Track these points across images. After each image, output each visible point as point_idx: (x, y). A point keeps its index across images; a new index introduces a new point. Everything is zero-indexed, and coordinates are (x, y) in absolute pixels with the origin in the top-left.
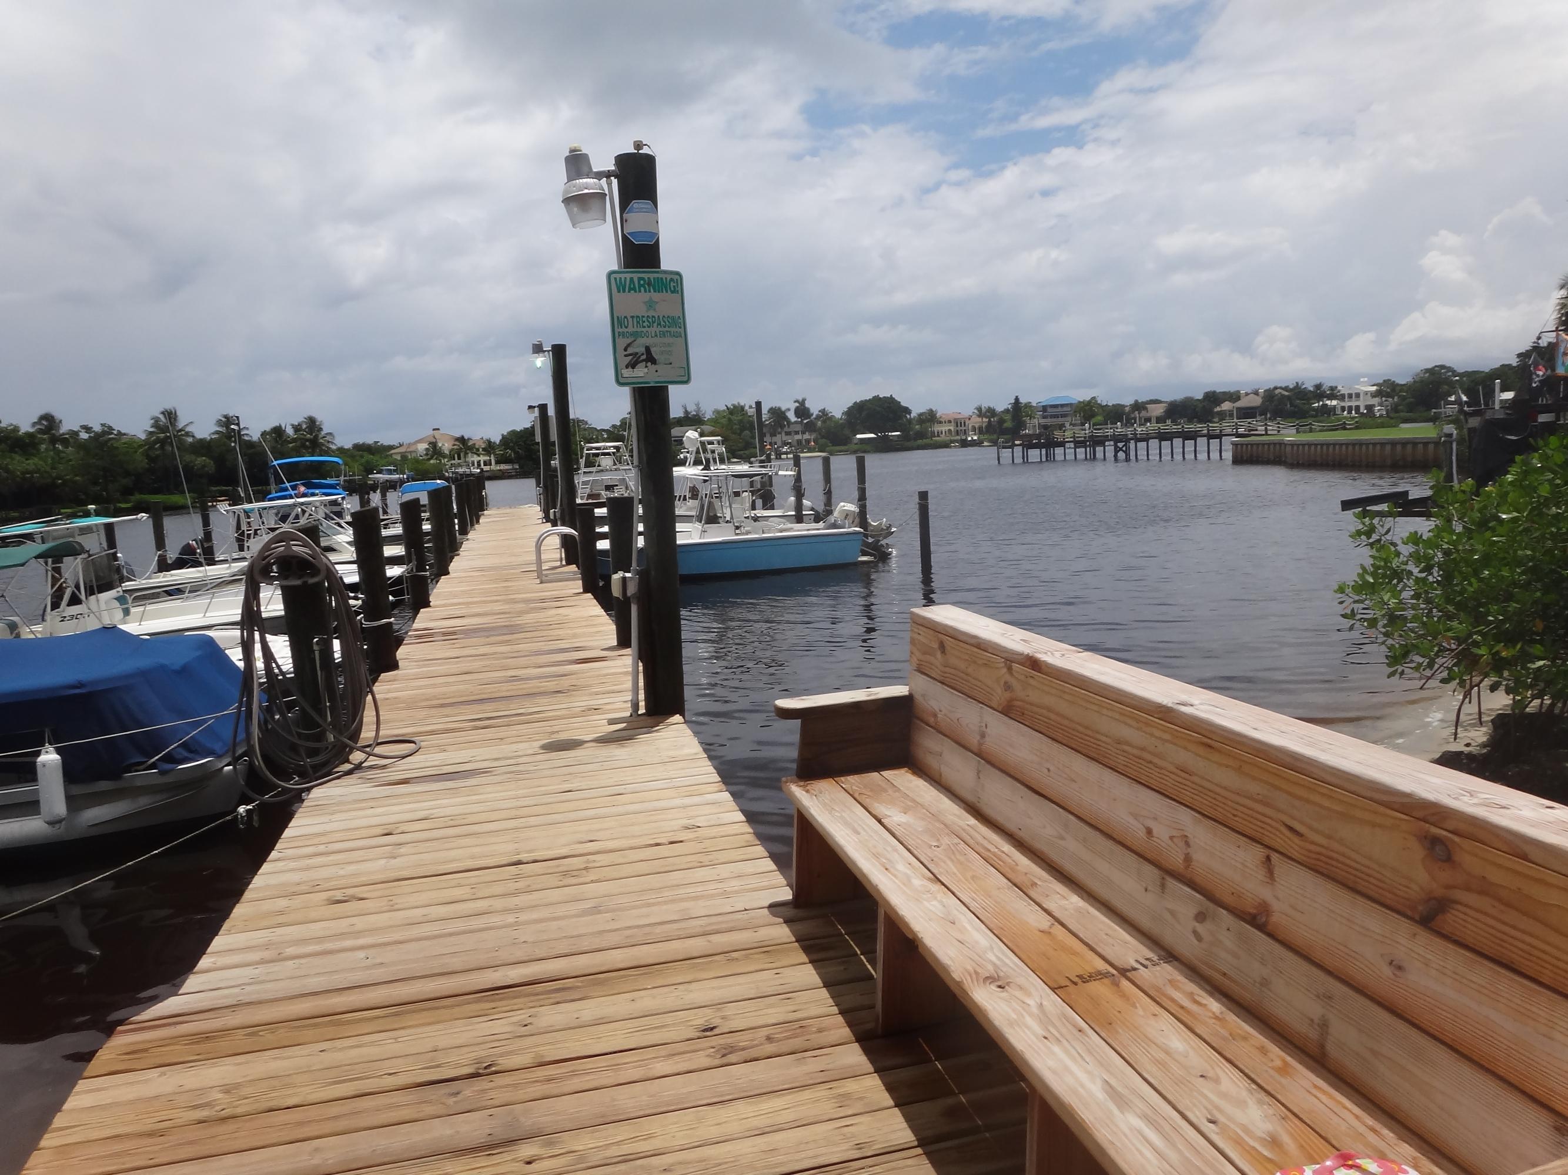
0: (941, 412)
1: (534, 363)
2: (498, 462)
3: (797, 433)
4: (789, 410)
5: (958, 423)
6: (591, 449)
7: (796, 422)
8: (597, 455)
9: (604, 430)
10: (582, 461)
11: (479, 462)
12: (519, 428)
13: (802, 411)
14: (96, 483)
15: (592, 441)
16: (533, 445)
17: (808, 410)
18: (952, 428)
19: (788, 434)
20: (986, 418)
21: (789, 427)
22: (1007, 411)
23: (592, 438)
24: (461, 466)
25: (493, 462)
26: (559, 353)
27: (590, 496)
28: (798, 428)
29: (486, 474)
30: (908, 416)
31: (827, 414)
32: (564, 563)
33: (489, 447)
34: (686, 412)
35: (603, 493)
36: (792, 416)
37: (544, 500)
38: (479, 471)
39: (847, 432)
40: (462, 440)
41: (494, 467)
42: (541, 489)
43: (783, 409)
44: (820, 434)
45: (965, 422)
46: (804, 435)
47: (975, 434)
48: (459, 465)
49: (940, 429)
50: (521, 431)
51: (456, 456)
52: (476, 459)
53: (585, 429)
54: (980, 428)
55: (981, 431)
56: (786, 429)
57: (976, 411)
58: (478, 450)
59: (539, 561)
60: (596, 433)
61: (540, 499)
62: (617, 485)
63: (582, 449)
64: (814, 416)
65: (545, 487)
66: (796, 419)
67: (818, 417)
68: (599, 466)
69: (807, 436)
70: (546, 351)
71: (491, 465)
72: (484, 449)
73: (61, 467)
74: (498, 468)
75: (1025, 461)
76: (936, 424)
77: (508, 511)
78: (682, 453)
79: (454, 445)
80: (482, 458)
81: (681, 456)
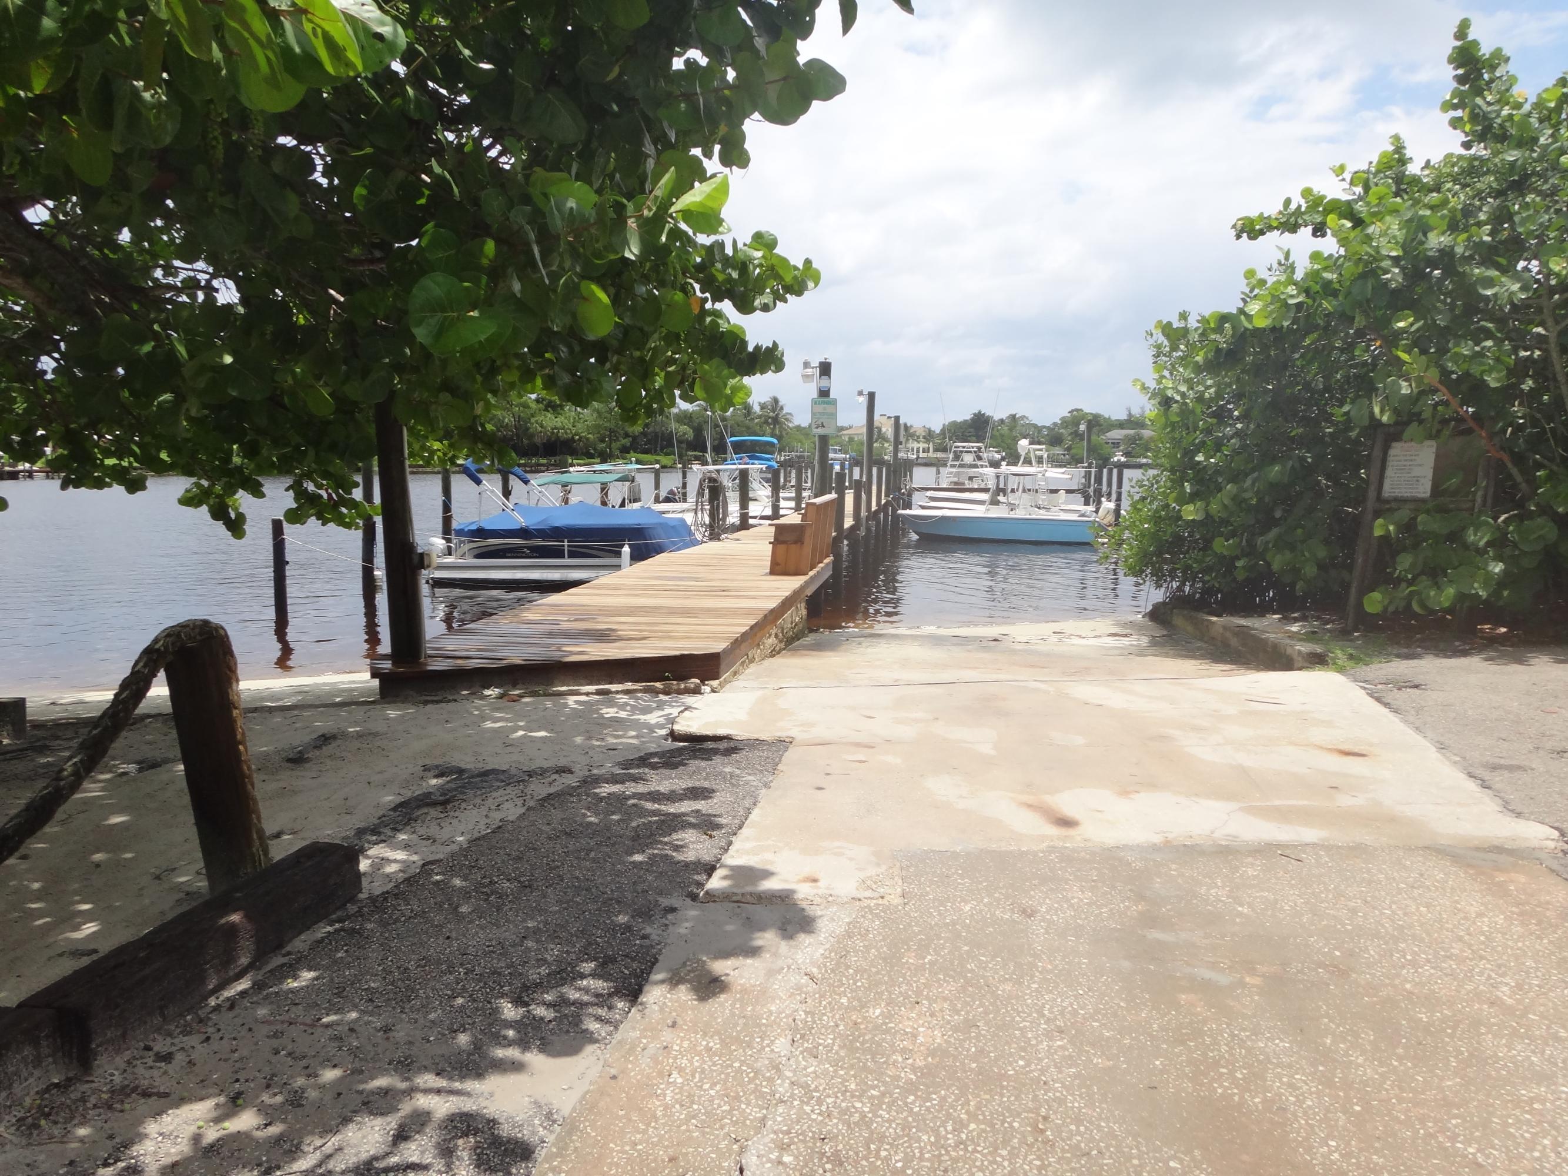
2: (936, 450)
9: (1044, 427)
11: (918, 449)
12: (958, 419)
14: (602, 441)
25: (931, 450)
29: (919, 461)
33: (929, 436)
34: (1130, 415)
38: (916, 457)
41: (931, 454)
50: (961, 422)
52: (916, 445)
58: (918, 437)
71: (928, 452)
72: (924, 437)
73: (579, 426)
74: (934, 456)
80: (922, 445)
81: (1116, 459)
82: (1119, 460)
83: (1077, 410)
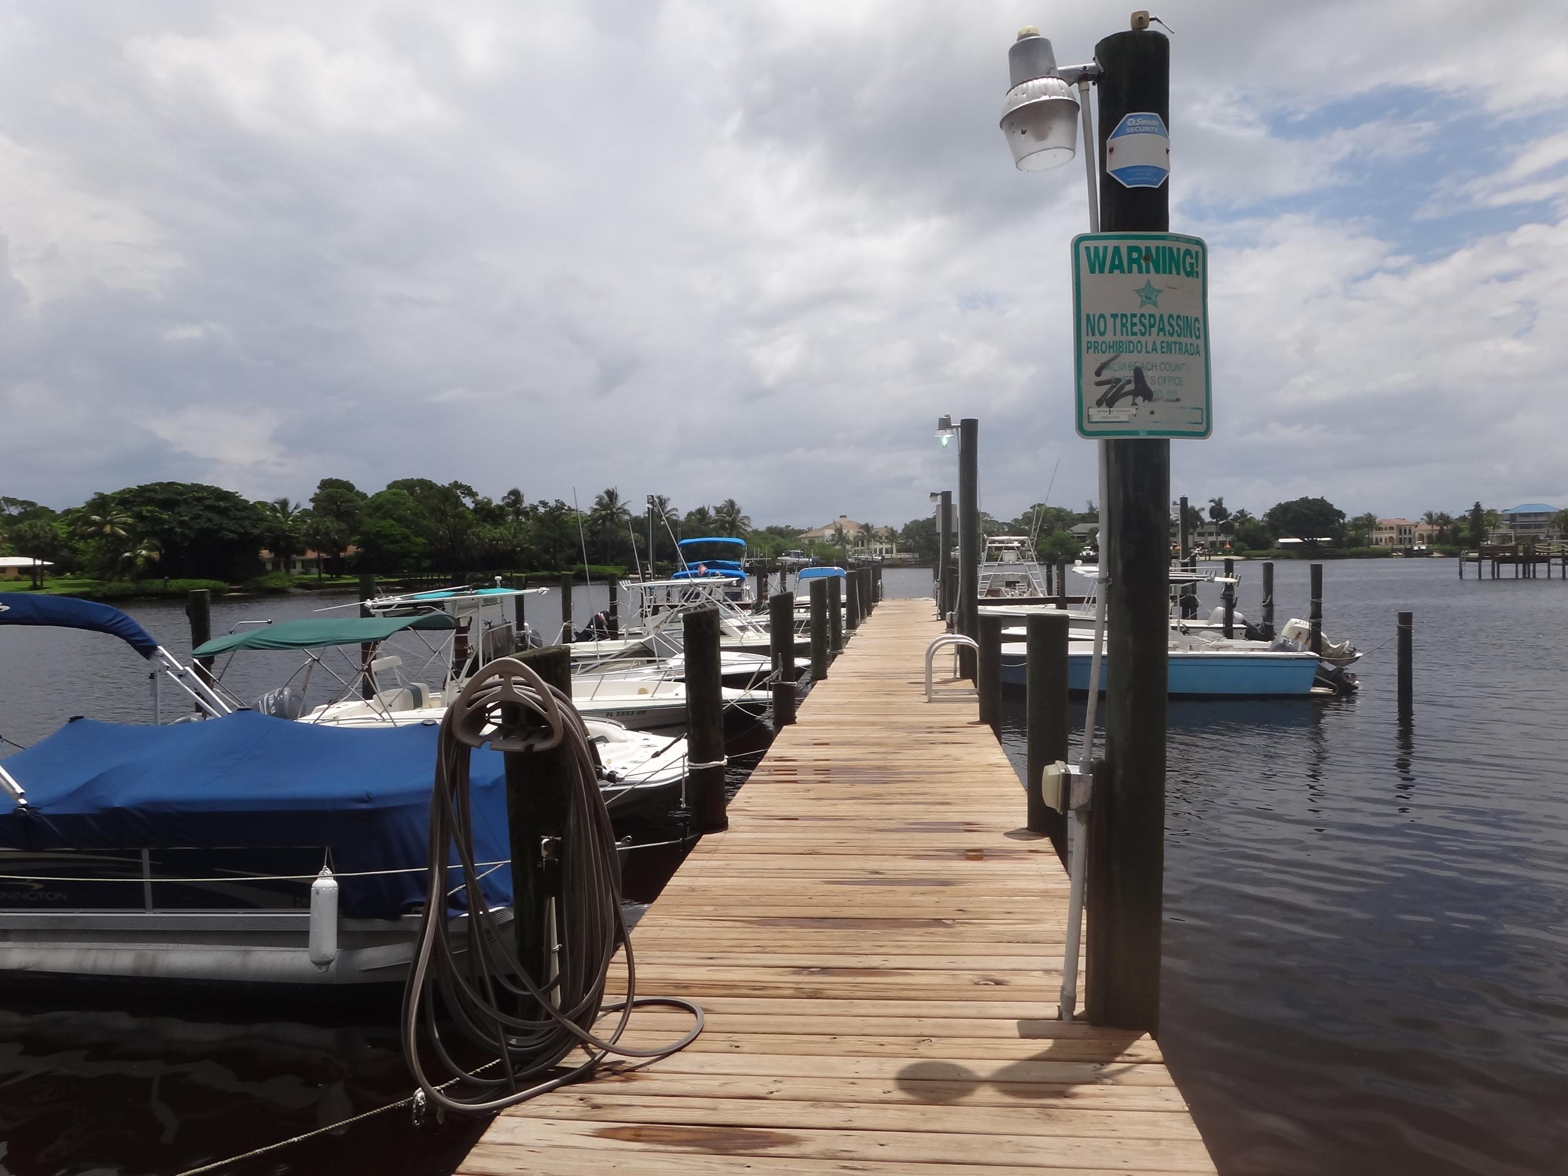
0: (1382, 516)
1: (939, 440)
2: (899, 551)
3: (1211, 534)
4: (1203, 509)
5: (1401, 530)
6: (994, 542)
7: (1210, 523)
8: (999, 549)
9: (1005, 524)
10: (984, 555)
11: (881, 550)
12: (921, 518)
13: (1218, 511)
14: (547, 552)
15: (993, 534)
16: (933, 535)
17: (1225, 510)
18: (1394, 536)
19: (1201, 534)
20: (1437, 525)
21: (1202, 527)
22: (1463, 519)
23: (993, 532)
24: (864, 553)
25: (894, 551)
26: (969, 429)
27: (990, 592)
28: (1213, 529)
29: (885, 562)
30: (1342, 521)
31: (1246, 516)
32: (958, 675)
33: (892, 536)
34: (1091, 508)
35: (1003, 589)
36: (1206, 516)
37: (941, 594)
38: (880, 558)
39: (1268, 535)
40: (867, 528)
41: (895, 555)
42: (939, 584)
43: (1197, 509)
44: (1237, 537)
45: (1410, 531)
46: (1219, 537)
47: (1423, 544)
48: (862, 552)
49: (1379, 536)
50: (924, 521)
51: (860, 543)
52: (878, 546)
53: (986, 522)
54: (1430, 537)
55: (1430, 540)
56: (1199, 530)
57: (1425, 518)
58: (881, 538)
59: (929, 671)
60: (997, 526)
61: (937, 592)
62: (1018, 582)
63: (984, 541)
64: (1231, 517)
65: (943, 582)
66: (1211, 520)
67: (1236, 518)
68: (1002, 560)
69: (1222, 538)
70: (954, 427)
71: (892, 552)
72: (887, 538)
74: (899, 556)
75: (1496, 577)
76: (1374, 530)
77: (903, 603)
78: (1085, 550)
79: (859, 532)
80: (885, 546)
81: (1084, 553)
82: (1088, 554)
83: (1040, 505)
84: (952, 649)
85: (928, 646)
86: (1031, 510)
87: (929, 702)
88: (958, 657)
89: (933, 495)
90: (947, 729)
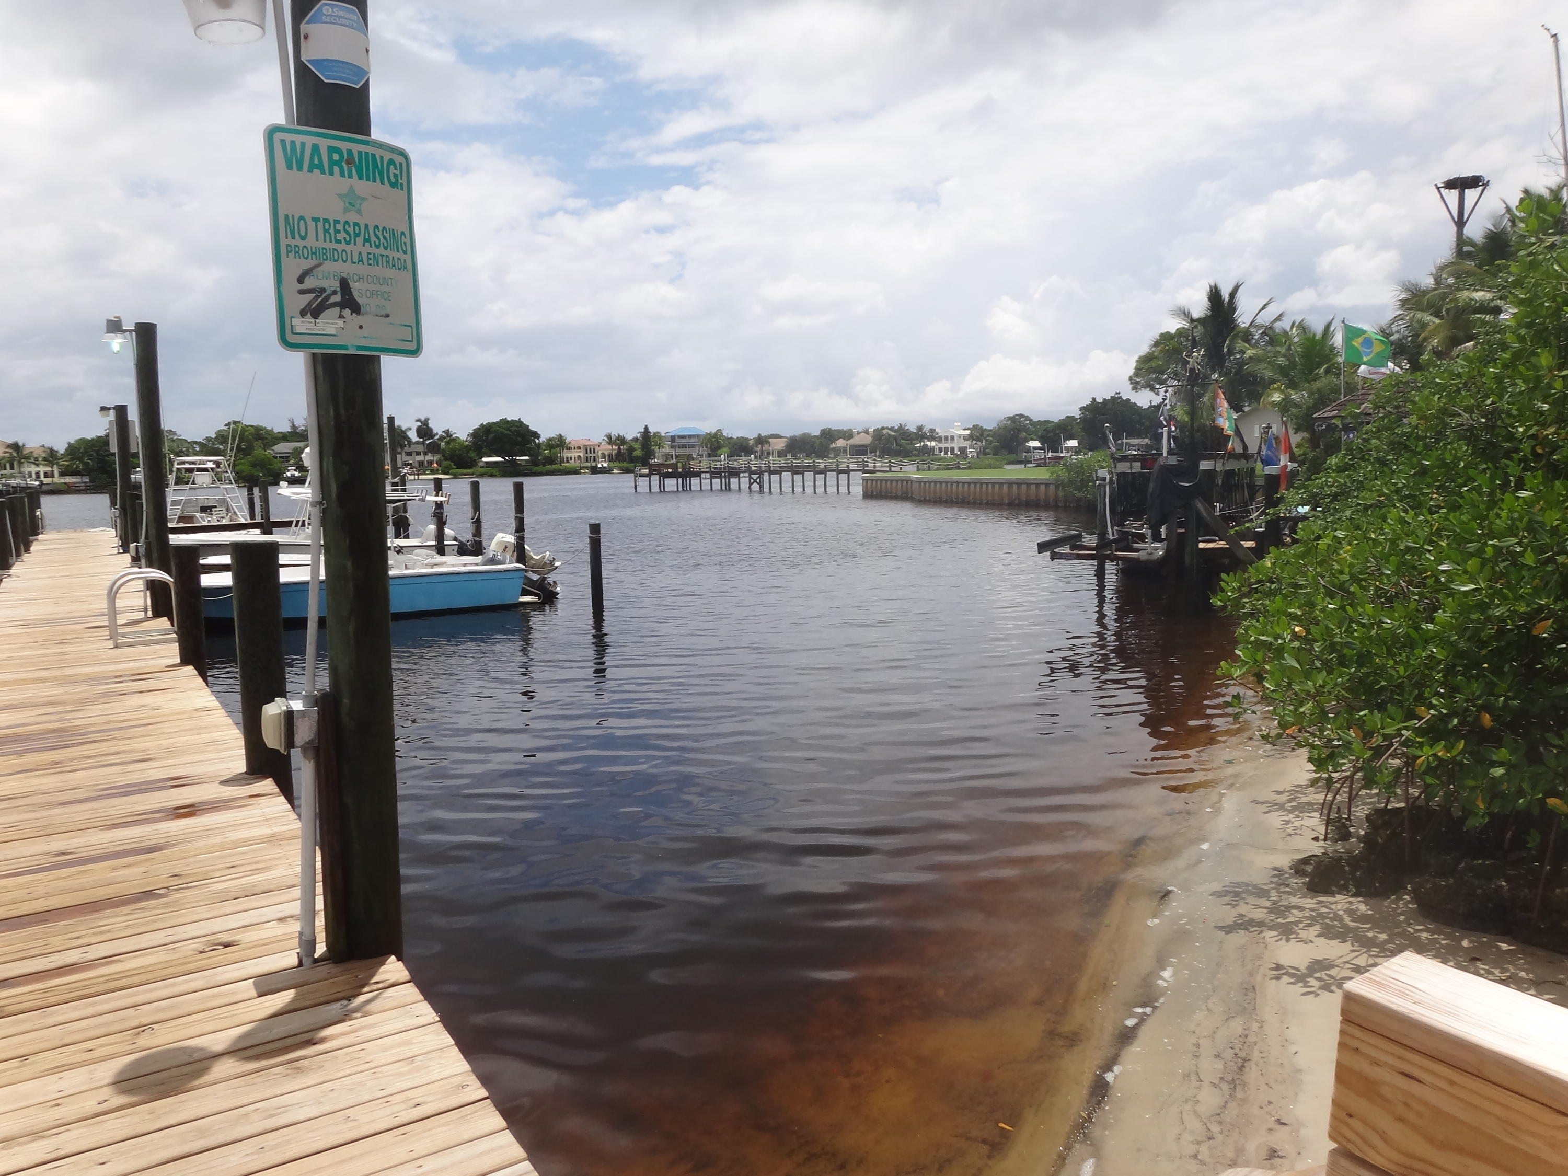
0: (571, 437)
1: (108, 345)
2: (62, 474)
3: (418, 453)
4: (410, 429)
5: (587, 449)
6: (183, 463)
7: (417, 443)
8: (190, 471)
9: (196, 443)
10: (172, 478)
11: (38, 473)
12: (90, 435)
13: (424, 430)
15: (182, 454)
16: (107, 456)
17: (431, 430)
18: (581, 455)
19: (409, 454)
20: (616, 445)
21: (410, 447)
22: (636, 439)
23: (181, 451)
24: (14, 477)
25: (56, 474)
26: (146, 334)
27: (181, 519)
28: (420, 448)
29: (44, 488)
30: (537, 441)
31: (451, 436)
32: (150, 614)
33: (51, 457)
34: (293, 426)
35: (198, 515)
36: (413, 436)
37: (121, 524)
38: (37, 483)
39: (473, 454)
40: (16, 447)
41: (57, 479)
42: (117, 513)
43: (404, 429)
44: (443, 456)
45: (594, 450)
46: (426, 456)
47: (605, 461)
48: (12, 476)
49: (569, 455)
50: (93, 439)
51: (8, 466)
52: (34, 469)
53: (173, 441)
54: (610, 456)
55: (611, 458)
56: (407, 449)
57: (606, 439)
58: (36, 459)
59: (113, 612)
60: (187, 445)
61: (116, 522)
62: (215, 507)
63: (172, 462)
64: (437, 437)
65: (123, 509)
66: (418, 439)
67: (442, 438)
68: (194, 483)
69: (429, 457)
70: (127, 331)
71: (53, 476)
72: (45, 459)
74: (63, 481)
75: (662, 490)
76: (565, 450)
77: (73, 535)
78: (289, 471)
79: (6, 452)
80: (42, 469)
81: (289, 474)
82: (293, 476)
83: (235, 423)
84: (140, 585)
85: (109, 583)
86: (226, 428)
87: (116, 647)
88: (148, 594)
89: (103, 409)
90: (140, 676)
